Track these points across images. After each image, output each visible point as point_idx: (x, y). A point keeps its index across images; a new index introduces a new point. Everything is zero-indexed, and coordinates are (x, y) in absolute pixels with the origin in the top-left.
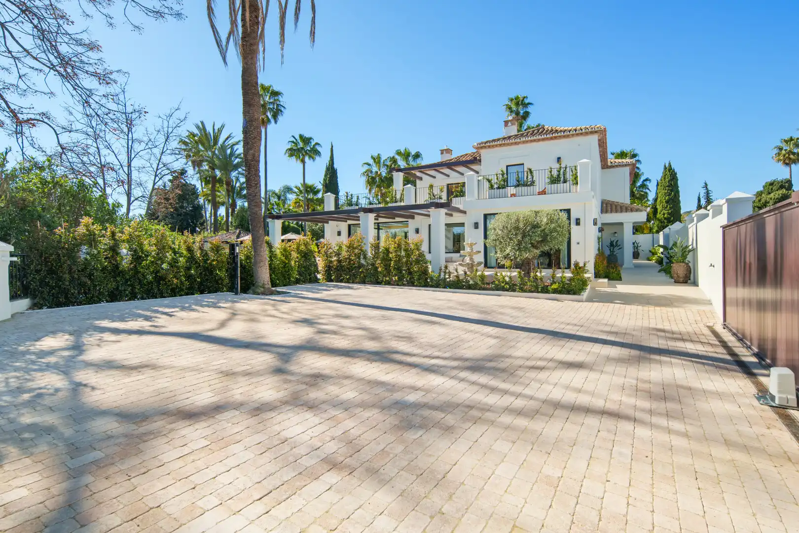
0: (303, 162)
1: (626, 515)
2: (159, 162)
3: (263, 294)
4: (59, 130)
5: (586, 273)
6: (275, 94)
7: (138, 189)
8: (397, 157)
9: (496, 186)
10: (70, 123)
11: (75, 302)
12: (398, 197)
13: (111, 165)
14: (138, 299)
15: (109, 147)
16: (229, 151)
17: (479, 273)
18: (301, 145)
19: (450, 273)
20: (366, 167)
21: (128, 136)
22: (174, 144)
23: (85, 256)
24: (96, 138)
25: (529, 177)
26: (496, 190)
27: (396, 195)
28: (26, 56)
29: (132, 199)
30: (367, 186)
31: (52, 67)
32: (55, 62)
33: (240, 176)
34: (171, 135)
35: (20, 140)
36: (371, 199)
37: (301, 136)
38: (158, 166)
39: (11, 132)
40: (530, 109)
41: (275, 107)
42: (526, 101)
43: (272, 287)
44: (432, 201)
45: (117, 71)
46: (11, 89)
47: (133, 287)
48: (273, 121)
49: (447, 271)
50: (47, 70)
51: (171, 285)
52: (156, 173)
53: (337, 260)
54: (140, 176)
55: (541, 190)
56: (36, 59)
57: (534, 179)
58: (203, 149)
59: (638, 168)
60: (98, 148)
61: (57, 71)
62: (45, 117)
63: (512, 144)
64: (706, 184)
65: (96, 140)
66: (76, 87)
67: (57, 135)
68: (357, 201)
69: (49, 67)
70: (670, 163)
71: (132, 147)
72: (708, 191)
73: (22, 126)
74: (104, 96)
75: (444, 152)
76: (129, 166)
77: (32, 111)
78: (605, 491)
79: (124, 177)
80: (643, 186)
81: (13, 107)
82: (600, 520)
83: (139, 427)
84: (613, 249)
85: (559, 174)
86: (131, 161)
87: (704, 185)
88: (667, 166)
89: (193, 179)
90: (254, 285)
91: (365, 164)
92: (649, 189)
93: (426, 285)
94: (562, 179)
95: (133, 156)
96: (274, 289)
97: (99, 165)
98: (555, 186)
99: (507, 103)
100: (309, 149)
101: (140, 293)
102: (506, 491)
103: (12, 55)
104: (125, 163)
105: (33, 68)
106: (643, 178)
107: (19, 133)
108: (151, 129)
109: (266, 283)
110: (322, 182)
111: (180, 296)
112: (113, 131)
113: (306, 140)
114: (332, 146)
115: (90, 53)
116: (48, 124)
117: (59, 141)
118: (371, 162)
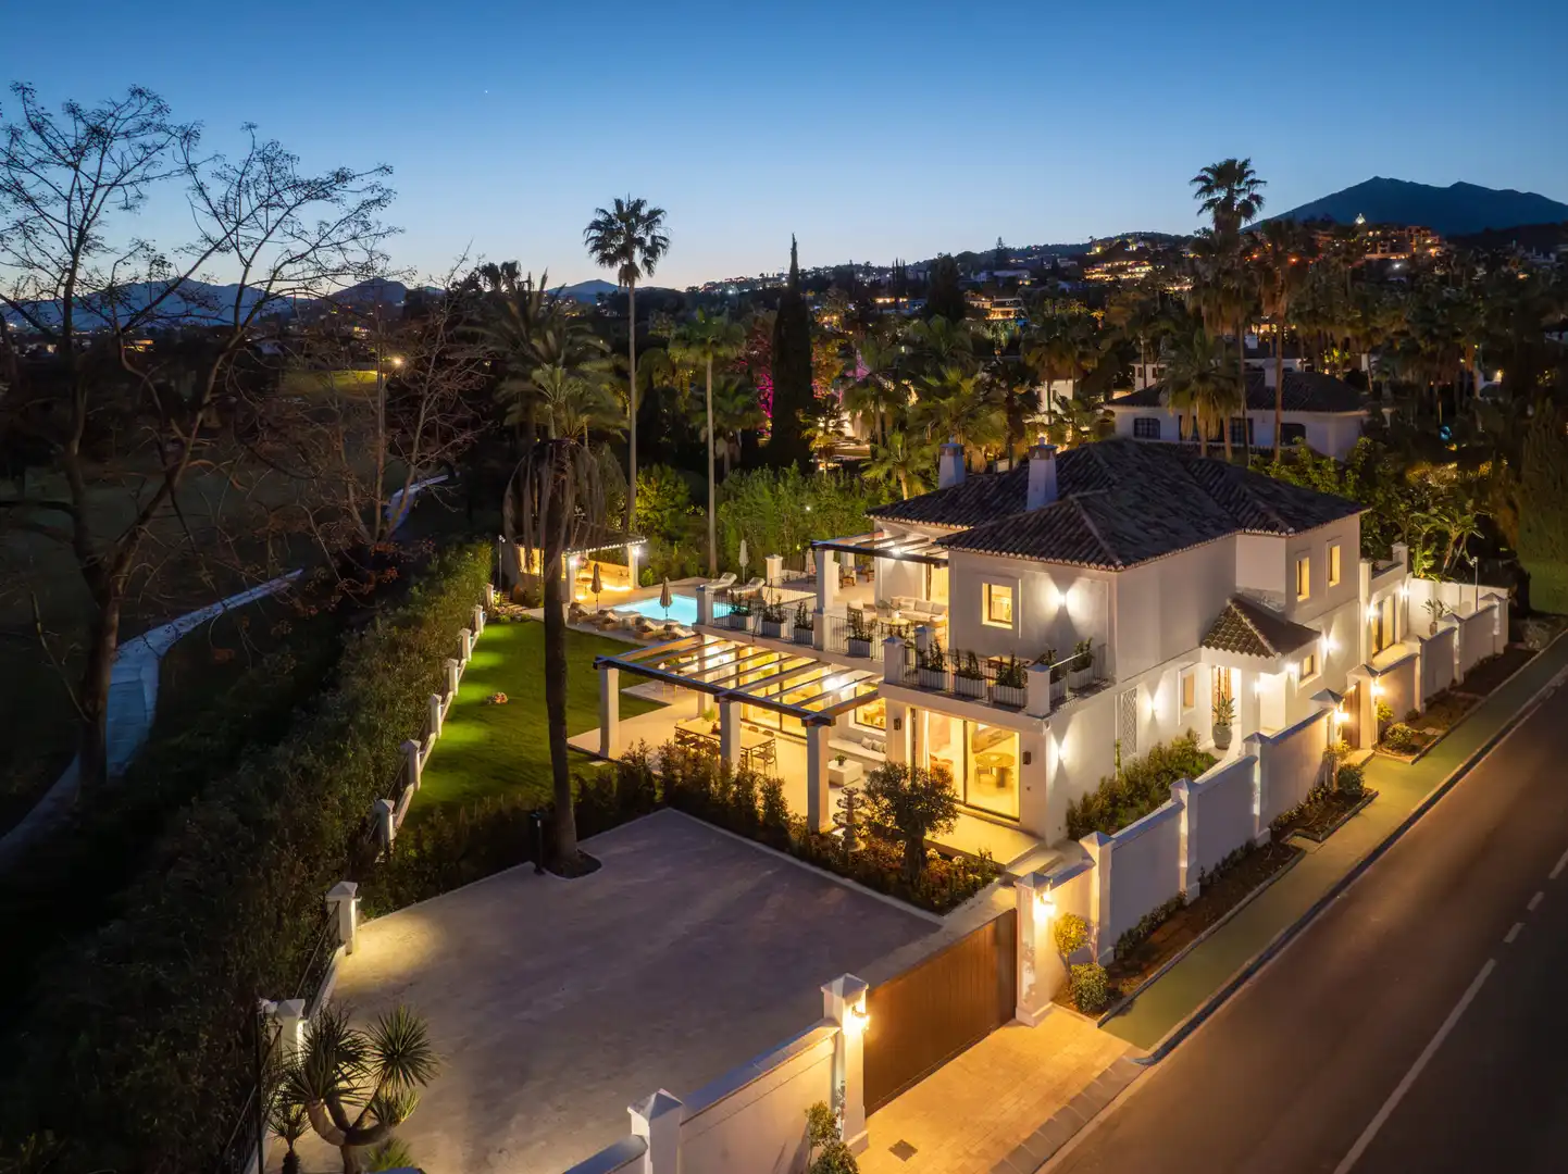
9: (929, 664)
26: (929, 671)
63: (992, 555)
85: (1012, 672)
98: (1003, 689)
109: (572, 852)
114: (795, 244)
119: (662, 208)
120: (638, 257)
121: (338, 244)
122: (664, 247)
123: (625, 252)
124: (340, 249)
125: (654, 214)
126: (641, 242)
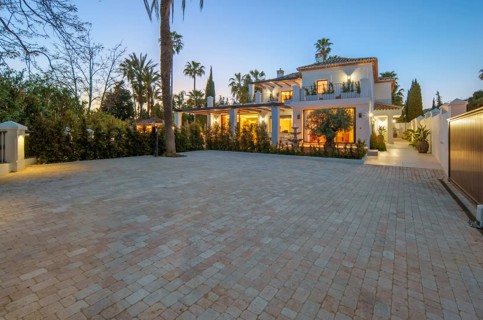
0: (194, 77)
1: (392, 290)
2: (109, 76)
3: (171, 156)
4: (51, 58)
5: (365, 146)
6: (178, 36)
7: (96, 92)
8: (251, 75)
9: (310, 93)
10: (58, 54)
11: (62, 160)
12: (252, 99)
13: (80, 78)
14: (98, 159)
15: (79, 68)
16: (150, 71)
17: (300, 145)
18: (192, 67)
19: (283, 145)
20: (232, 81)
21: (90, 61)
22: (117, 66)
23: (67, 133)
24: (72, 62)
25: (331, 88)
26: (310, 96)
27: (250, 98)
28: (33, 14)
29: (92, 99)
30: (232, 92)
31: (48, 21)
32: (50, 17)
33: (156, 85)
34: (116, 61)
35: (28, 64)
36: (235, 100)
37: (193, 62)
38: (108, 79)
39: (23, 59)
40: (331, 46)
41: (178, 44)
42: (329, 42)
43: (177, 152)
44: (272, 102)
45: (86, 23)
46: (24, 33)
47: (95, 152)
48: (176, 52)
49: (281, 144)
50: (44, 22)
51: (117, 150)
52: (107, 83)
53: (215, 137)
54: (97, 84)
55: (338, 96)
56: (38, 16)
57: (334, 89)
58: (134, 69)
59: (396, 83)
60: (72, 68)
61: (50, 23)
62: (43, 50)
63: (320, 68)
64: (438, 92)
65: (71, 63)
66: (62, 33)
67: (50, 60)
68: (227, 101)
69: (46, 20)
70: (416, 80)
71: (92, 68)
72: (439, 97)
73: (29, 55)
74: (78, 38)
75: (279, 73)
76: (91, 78)
77: (36, 46)
78: (379, 276)
79: (88, 86)
80: (400, 93)
81: (24, 44)
82: (377, 293)
83: (106, 234)
84: (381, 132)
85: (349, 86)
86: (92, 76)
87: (437, 93)
88: (414, 82)
89: (128, 87)
90: (165, 151)
91: (231, 79)
92: (403, 95)
93: (268, 152)
94: (351, 90)
95: (93, 73)
96: (177, 153)
97: (73, 79)
98: (346, 94)
99: (317, 43)
100: (198, 69)
101: (99, 156)
102: (321, 275)
103: (24, 13)
104: (88, 77)
105: (36, 21)
106: (399, 89)
107: (27, 59)
108: (104, 57)
109: (173, 150)
110: (205, 90)
111: (123, 157)
112: (83, 59)
113: (196, 65)
114: (211, 68)
115: (70, 12)
116: (45, 55)
117: (50, 64)
118: (235, 77)
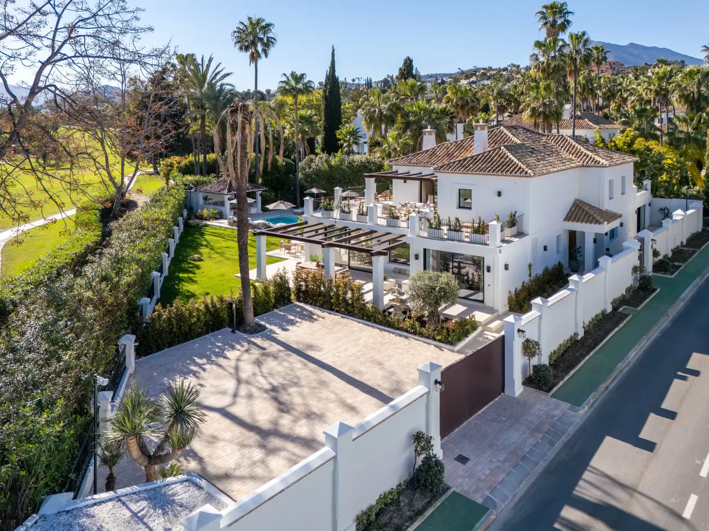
3: (249, 331)
9: (433, 226)
18: (293, 83)
25: (458, 224)
26: (433, 229)
37: (293, 74)
48: (263, 55)
63: (461, 173)
90: (244, 322)
99: (541, 10)
109: (252, 322)
114: (333, 50)
119: (272, 22)
120: (260, 48)
121: (108, 15)
122: (273, 43)
123: (254, 44)
124: (110, 18)
125: (268, 25)
126: (261, 40)
